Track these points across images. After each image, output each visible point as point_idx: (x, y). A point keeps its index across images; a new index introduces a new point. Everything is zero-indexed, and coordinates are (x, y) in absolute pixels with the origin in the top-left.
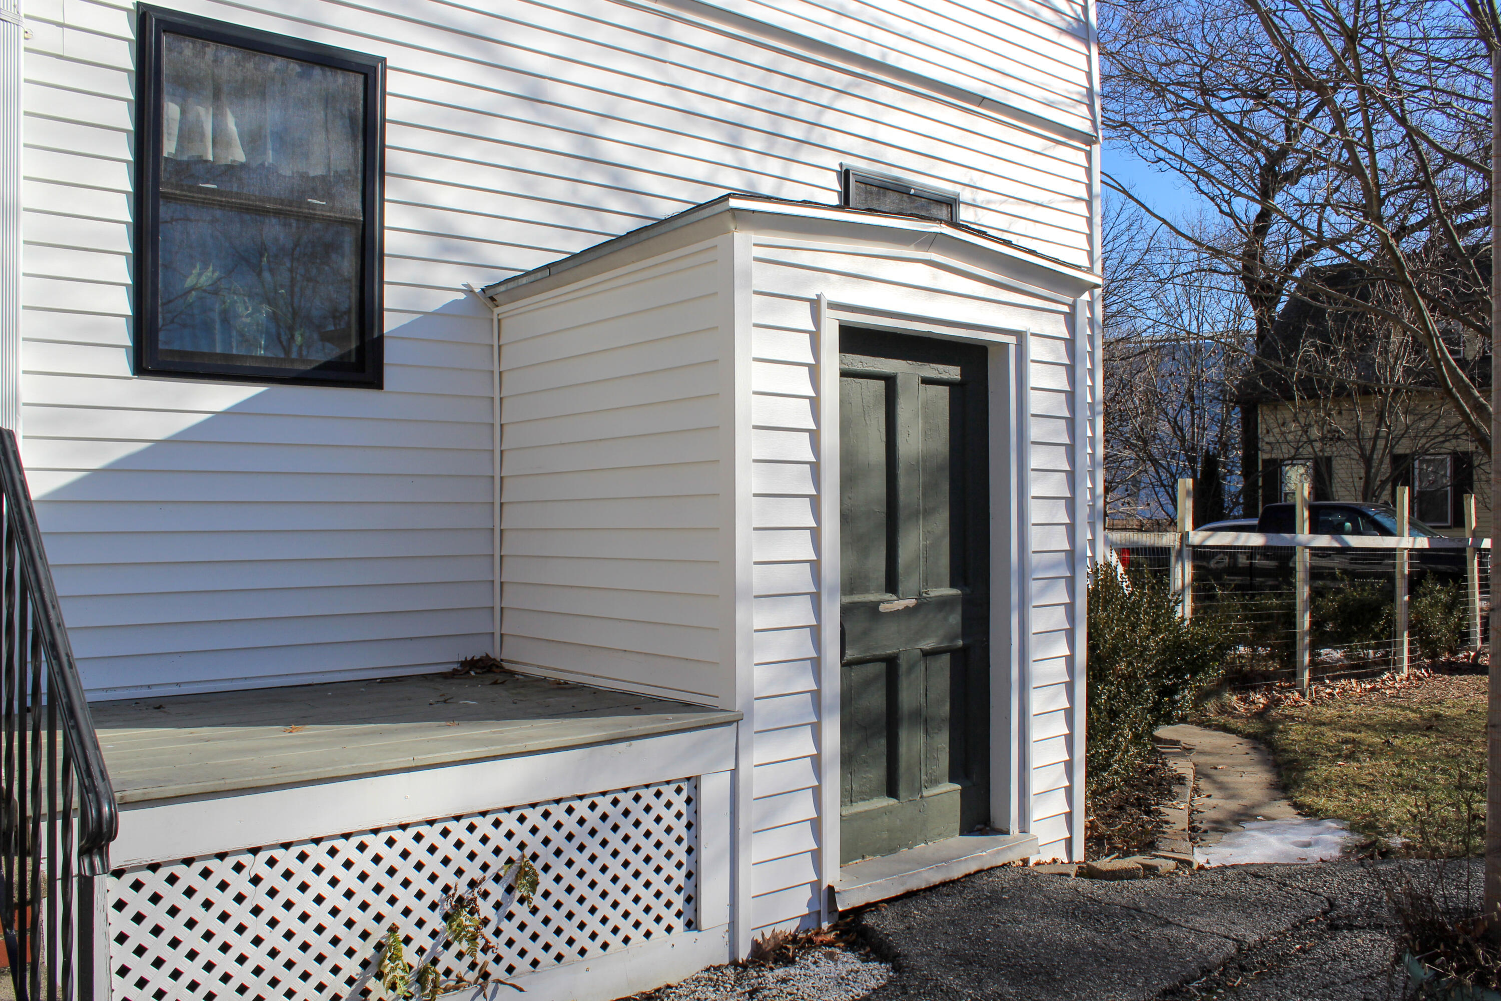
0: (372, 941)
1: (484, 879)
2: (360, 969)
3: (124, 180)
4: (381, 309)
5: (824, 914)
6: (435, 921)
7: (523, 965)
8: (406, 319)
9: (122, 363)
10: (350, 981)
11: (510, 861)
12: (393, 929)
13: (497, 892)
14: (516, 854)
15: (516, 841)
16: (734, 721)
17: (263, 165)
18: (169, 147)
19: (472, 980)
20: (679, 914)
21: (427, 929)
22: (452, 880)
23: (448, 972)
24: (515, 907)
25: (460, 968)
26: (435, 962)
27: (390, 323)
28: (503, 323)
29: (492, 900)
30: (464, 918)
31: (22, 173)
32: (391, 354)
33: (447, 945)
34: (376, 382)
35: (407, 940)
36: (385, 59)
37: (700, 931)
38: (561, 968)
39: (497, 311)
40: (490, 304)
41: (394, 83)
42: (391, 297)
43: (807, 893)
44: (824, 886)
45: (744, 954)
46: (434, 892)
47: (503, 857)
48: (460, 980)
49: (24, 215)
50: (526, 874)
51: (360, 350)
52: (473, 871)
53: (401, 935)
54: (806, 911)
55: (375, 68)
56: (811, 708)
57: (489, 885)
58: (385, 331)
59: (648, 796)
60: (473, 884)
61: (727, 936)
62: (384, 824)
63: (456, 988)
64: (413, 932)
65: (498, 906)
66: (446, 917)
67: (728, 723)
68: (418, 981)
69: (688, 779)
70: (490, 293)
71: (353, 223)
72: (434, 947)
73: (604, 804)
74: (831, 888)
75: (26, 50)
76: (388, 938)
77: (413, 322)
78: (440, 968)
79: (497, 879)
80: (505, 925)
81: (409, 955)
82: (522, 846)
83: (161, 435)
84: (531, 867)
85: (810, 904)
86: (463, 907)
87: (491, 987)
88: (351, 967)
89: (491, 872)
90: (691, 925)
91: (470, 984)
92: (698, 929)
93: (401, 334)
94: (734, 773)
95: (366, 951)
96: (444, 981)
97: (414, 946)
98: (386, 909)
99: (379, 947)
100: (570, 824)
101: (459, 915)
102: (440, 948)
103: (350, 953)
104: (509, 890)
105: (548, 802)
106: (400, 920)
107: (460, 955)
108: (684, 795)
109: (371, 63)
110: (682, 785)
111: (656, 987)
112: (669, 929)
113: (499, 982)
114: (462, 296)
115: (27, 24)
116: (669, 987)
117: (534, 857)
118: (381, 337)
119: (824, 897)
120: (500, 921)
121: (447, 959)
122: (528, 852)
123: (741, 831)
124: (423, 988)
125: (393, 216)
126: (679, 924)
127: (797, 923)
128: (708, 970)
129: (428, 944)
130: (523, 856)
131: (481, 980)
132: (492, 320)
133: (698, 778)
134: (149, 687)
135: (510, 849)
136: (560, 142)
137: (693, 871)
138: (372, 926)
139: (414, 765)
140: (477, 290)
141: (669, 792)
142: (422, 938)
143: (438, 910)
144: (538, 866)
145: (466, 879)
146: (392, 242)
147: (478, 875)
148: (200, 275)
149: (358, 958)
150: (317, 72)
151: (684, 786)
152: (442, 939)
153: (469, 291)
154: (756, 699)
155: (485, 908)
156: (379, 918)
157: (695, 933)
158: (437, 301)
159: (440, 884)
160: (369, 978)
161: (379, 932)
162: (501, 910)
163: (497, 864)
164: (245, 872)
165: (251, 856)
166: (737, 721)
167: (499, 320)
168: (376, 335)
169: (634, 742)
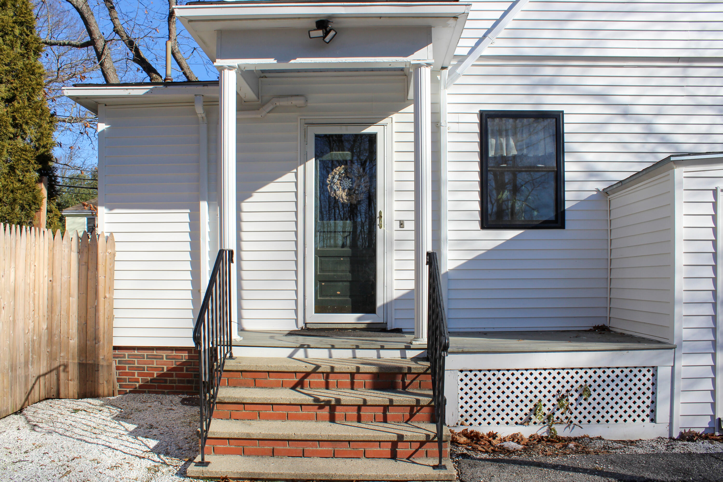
0: (533, 403)
1: (571, 390)
2: (529, 412)
3: (477, 168)
4: (564, 201)
5: (717, 428)
6: (554, 401)
7: (585, 421)
8: (574, 203)
9: (477, 225)
10: (526, 414)
11: (581, 386)
12: (540, 401)
13: (576, 395)
14: (584, 384)
15: (584, 379)
16: (674, 348)
17: (522, 154)
18: (491, 153)
19: (566, 422)
20: (648, 416)
21: (551, 403)
22: (560, 389)
23: (558, 418)
24: (582, 401)
25: (563, 417)
26: (554, 414)
27: (567, 205)
28: (611, 201)
29: (574, 398)
30: (564, 401)
31: (448, 170)
32: (568, 216)
33: (558, 409)
34: (563, 227)
35: (545, 405)
36: (563, 111)
37: (656, 423)
38: (598, 425)
39: (609, 197)
40: (606, 195)
41: (566, 119)
42: (568, 196)
43: (709, 419)
44: (717, 418)
45: (676, 435)
46: (554, 392)
47: (579, 384)
48: (562, 421)
49: (448, 183)
50: (586, 391)
51: (556, 216)
52: (568, 387)
53: (542, 403)
54: (708, 426)
55: (560, 115)
56: (711, 346)
57: (573, 392)
58: (566, 208)
59: (635, 371)
60: (567, 391)
61: (668, 428)
62: (538, 368)
63: (560, 423)
64: (547, 403)
65: (576, 400)
66: (558, 400)
67: (671, 348)
68: (548, 419)
69: (653, 367)
70: (605, 191)
71: (553, 171)
72: (554, 409)
73: (618, 372)
74: (719, 419)
75: (448, 132)
76: (538, 403)
77: (576, 205)
78: (555, 416)
79: (576, 391)
80: (579, 406)
81: (545, 410)
82: (586, 381)
83: (490, 248)
84: (588, 389)
85: (709, 423)
86: (564, 398)
87: (572, 426)
88: (526, 410)
89: (574, 388)
90: (652, 420)
91: (565, 423)
92: (655, 422)
93: (570, 209)
94: (673, 367)
95: (531, 406)
96: (556, 421)
97: (547, 407)
98: (538, 394)
99: (535, 405)
100: (604, 377)
101: (562, 400)
102: (555, 410)
103: (526, 406)
104: (581, 395)
105: (596, 368)
106: (542, 398)
107: (562, 414)
108: (651, 373)
109: (558, 113)
110: (650, 369)
111: (636, 439)
112: (643, 420)
113: (575, 424)
114: (595, 193)
115: (449, 125)
116: (641, 440)
117: (590, 386)
118: (564, 211)
119: (717, 423)
120: (577, 405)
121: (558, 414)
122: (588, 384)
123: (675, 389)
124: (549, 421)
125: (568, 167)
126: (648, 420)
127: (703, 430)
128: (659, 438)
129: (552, 408)
130: (586, 385)
131: (569, 423)
132: (607, 201)
133: (657, 367)
134: (484, 328)
135: (581, 382)
136: (637, 129)
137: (654, 401)
138: (533, 399)
139: (548, 350)
140: (601, 190)
141: (644, 371)
142: (549, 405)
143: (555, 397)
144: (591, 389)
145: (565, 389)
146: (567, 176)
147: (570, 388)
148: (503, 195)
149: (529, 408)
150: (540, 120)
151: (651, 369)
152: (556, 407)
153: (598, 190)
154: (684, 341)
155: (572, 400)
156: (536, 396)
157: (653, 424)
158: (585, 196)
159: (556, 389)
160: (532, 415)
161: (536, 401)
162: (578, 401)
163: (576, 386)
164: (496, 376)
165: (498, 372)
166: (675, 348)
167: (610, 201)
168: (562, 210)
169: (629, 351)
